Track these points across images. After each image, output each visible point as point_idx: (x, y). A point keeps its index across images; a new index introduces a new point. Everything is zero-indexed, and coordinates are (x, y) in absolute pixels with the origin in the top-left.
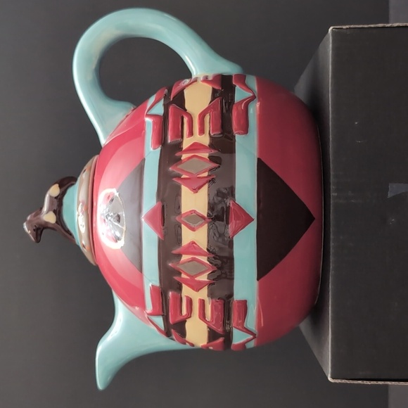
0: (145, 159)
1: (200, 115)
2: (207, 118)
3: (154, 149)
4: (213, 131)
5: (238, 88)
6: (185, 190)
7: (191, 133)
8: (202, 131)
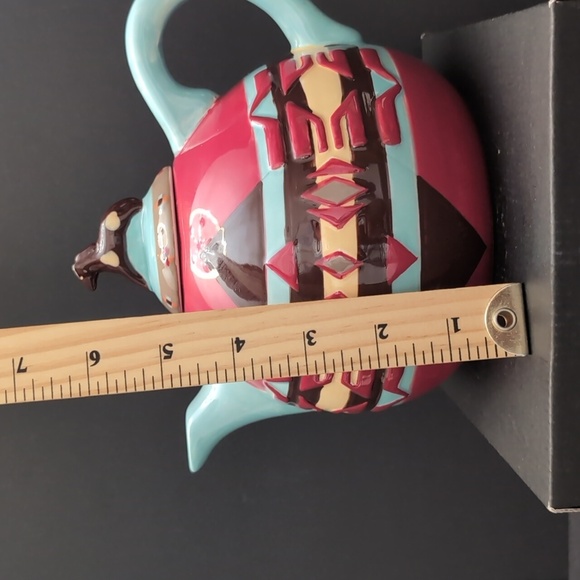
0: (261, 183)
1: (333, 117)
2: (344, 122)
3: (274, 168)
4: (354, 142)
5: (374, 73)
6: (325, 226)
7: (325, 146)
8: (340, 143)
